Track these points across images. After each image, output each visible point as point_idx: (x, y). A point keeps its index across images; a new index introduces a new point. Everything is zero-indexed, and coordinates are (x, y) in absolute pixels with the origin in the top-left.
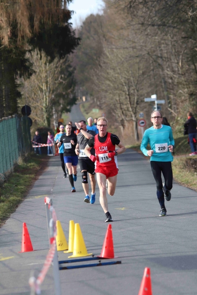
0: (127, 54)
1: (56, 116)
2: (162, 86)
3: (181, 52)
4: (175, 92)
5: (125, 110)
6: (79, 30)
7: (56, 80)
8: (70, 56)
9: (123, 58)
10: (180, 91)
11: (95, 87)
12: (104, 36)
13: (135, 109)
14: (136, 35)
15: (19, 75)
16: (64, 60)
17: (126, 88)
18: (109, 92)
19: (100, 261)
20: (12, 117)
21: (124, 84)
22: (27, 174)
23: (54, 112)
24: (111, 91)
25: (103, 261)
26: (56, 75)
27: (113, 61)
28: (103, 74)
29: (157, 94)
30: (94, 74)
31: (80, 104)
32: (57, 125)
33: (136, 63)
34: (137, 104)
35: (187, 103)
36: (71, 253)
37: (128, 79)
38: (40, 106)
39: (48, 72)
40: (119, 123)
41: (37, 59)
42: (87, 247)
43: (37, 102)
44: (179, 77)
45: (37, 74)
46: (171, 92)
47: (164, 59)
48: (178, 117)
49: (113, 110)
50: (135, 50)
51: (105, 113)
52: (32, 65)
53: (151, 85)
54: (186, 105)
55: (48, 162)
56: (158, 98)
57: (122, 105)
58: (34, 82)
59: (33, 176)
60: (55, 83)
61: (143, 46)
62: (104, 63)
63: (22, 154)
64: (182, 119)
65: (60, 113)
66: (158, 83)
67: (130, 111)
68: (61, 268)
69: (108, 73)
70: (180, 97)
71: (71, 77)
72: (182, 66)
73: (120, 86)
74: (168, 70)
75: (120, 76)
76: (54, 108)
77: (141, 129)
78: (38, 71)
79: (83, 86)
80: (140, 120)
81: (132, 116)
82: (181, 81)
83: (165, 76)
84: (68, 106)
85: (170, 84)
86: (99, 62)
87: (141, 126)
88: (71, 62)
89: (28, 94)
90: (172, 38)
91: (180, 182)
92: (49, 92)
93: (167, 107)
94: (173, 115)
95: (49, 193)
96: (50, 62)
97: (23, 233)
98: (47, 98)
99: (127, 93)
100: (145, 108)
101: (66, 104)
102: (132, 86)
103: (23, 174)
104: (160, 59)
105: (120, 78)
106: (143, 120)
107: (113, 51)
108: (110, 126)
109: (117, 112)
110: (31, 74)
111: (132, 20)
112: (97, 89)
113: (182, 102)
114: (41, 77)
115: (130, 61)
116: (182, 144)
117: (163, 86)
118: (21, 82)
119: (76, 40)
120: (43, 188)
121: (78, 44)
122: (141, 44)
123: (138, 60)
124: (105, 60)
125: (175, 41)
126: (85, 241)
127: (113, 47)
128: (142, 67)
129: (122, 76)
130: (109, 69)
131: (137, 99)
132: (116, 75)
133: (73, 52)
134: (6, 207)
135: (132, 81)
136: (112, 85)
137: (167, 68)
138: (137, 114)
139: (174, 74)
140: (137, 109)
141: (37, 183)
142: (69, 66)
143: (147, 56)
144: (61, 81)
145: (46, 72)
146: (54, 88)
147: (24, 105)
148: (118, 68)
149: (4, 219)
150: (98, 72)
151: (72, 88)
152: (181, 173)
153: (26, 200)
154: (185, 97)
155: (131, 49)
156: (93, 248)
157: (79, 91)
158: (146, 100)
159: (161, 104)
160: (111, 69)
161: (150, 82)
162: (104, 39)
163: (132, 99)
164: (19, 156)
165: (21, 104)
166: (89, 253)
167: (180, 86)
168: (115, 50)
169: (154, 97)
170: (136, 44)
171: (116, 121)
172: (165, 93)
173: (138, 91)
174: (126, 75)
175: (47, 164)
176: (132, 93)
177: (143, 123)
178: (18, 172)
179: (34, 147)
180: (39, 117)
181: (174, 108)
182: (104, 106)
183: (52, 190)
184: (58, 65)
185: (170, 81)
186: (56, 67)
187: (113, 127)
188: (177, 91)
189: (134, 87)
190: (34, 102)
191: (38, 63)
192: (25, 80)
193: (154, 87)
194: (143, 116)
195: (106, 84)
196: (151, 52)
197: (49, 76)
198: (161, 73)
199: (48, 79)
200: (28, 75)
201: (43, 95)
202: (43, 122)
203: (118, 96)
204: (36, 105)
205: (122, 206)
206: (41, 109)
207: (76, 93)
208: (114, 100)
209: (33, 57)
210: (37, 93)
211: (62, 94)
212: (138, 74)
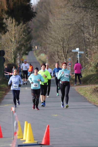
0: (63, 23)
1: (19, 57)
2: (83, 43)
3: (95, 24)
4: (90, 47)
5: (60, 56)
6: (35, 7)
7: (20, 36)
8: (30, 22)
9: (61, 25)
10: (93, 47)
11: (43, 41)
12: (50, 11)
13: (66, 56)
14: (69, 12)
16: (26, 25)
17: (61, 43)
18: (51, 45)
21: (60, 41)
22: (0, 91)
23: (18, 55)
25: (43, 146)
26: (21, 33)
27: (55, 27)
28: (48, 34)
29: (79, 47)
30: (43, 34)
31: (34, 50)
32: (20, 62)
33: (68, 28)
34: (68, 53)
35: (97, 54)
36: (25, 141)
37: (63, 38)
38: (10, 51)
39: (16, 31)
41: (10, 23)
42: (34, 137)
43: (9, 48)
44: (93, 39)
45: (10, 32)
46: (88, 47)
47: (85, 27)
48: (91, 62)
49: (53, 55)
50: (68, 21)
51: (48, 57)
52: (7, 26)
53: (76, 43)
54: (96, 55)
56: (80, 50)
57: (58, 53)
58: (7, 36)
59: (4, 92)
60: (20, 38)
61: (73, 19)
62: (50, 27)
64: (94, 63)
65: (21, 55)
66: (81, 41)
67: (63, 57)
69: (51, 34)
70: (93, 50)
71: (30, 35)
72: (95, 32)
73: (58, 42)
74: (87, 34)
75: (58, 36)
76: (18, 52)
77: (69, 68)
78: (10, 30)
79: (36, 40)
80: (69, 62)
81: (64, 60)
82: (94, 41)
83: (85, 38)
85: (87, 42)
86: (47, 26)
87: (69, 66)
88: (30, 26)
89: (4, 43)
91: (90, 101)
92: (16, 43)
93: (85, 56)
94: (88, 61)
95: (13, 103)
96: (18, 25)
98: (15, 46)
99: (62, 46)
100: (72, 55)
101: (25, 50)
102: (65, 42)
104: (82, 27)
105: (59, 37)
106: (71, 62)
107: (55, 20)
108: (51, 65)
109: (55, 57)
110: (6, 32)
111: (67, 4)
112: (44, 42)
113: (94, 53)
114: (12, 33)
115: (65, 27)
116: (92, 79)
117: (84, 43)
119: (34, 14)
121: (35, 16)
123: (69, 27)
124: (50, 26)
125: (92, 17)
126: (33, 133)
127: (55, 18)
128: (71, 31)
129: (59, 36)
130: (52, 31)
131: (68, 50)
132: (56, 35)
133: (31, 21)
135: (66, 39)
136: (53, 41)
137: (86, 33)
138: (67, 59)
139: (90, 37)
140: (67, 56)
141: (6, 96)
142: (29, 28)
143: (75, 25)
144: (24, 36)
145: (15, 31)
146: (19, 41)
147: (1, 50)
148: (57, 31)
150: (45, 32)
151: (30, 41)
152: (91, 96)
154: (96, 50)
155: (66, 20)
157: (34, 43)
158: (73, 51)
159: (81, 54)
160: (53, 31)
161: (76, 40)
162: (50, 13)
163: (65, 50)
166: (35, 141)
167: (93, 44)
168: (56, 20)
169: (77, 49)
170: (69, 18)
171: (54, 62)
172: (84, 47)
173: (68, 45)
174: (62, 35)
176: (65, 46)
177: (70, 64)
179: (5, 75)
180: (9, 57)
181: (89, 56)
182: (48, 53)
184: (22, 27)
185: (88, 40)
186: (21, 28)
188: (92, 47)
189: (66, 43)
190: (7, 48)
191: (10, 25)
192: (2, 35)
193: (78, 43)
194: (70, 60)
195: (50, 40)
196: (77, 23)
197: (17, 34)
198: (83, 35)
199: (16, 35)
200: (4, 32)
201: (12, 44)
202: (11, 60)
203: (56, 47)
204: (8, 50)
205: (56, 114)
206: (10, 52)
207: (32, 44)
208: (54, 49)
209: (8, 21)
210: (9, 43)
211: (24, 44)
212: (69, 35)
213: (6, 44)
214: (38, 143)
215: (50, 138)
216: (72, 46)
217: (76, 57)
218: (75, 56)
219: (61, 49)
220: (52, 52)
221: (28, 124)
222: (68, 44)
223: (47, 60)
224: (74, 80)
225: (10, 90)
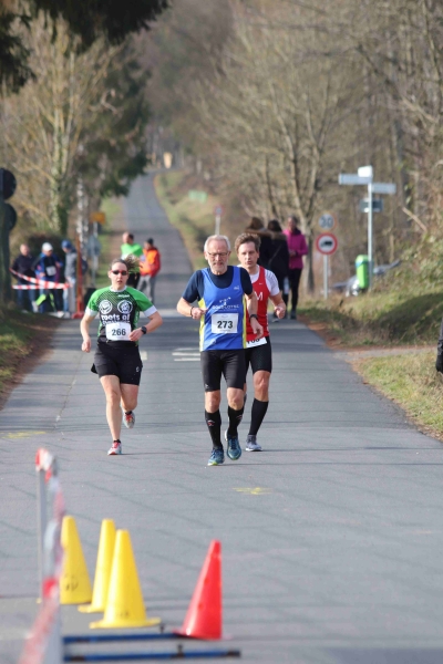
0: (300, 46)
1: (86, 204)
2: (390, 142)
4: (427, 164)
5: (280, 203)
7: (92, 103)
8: (138, 39)
9: (287, 55)
10: (441, 162)
11: (202, 131)
13: (308, 202)
17: (288, 142)
18: (241, 148)
19: (180, 647)
21: (284, 130)
23: (80, 193)
24: (245, 147)
26: (95, 90)
27: (257, 63)
28: (226, 95)
29: (373, 164)
30: (201, 95)
31: (154, 174)
32: (86, 229)
33: (323, 71)
34: (317, 187)
36: (99, 615)
37: (296, 117)
38: (43, 173)
39: (72, 79)
41: (45, 40)
42: (146, 599)
43: (35, 161)
45: (40, 81)
46: (413, 162)
47: (403, 67)
48: (429, 236)
49: (247, 199)
50: (322, 35)
51: (223, 206)
52: (29, 54)
53: (358, 141)
55: (51, 334)
56: (378, 177)
57: (273, 188)
58: (31, 102)
59: (7, 373)
60: (89, 111)
61: (347, 25)
62: (234, 64)
65: (97, 196)
66: (381, 133)
67: (295, 208)
68: (70, 659)
69: (241, 95)
70: (439, 179)
71: (138, 98)
73: (273, 134)
74: (411, 101)
75: (275, 105)
76: (80, 180)
77: (321, 262)
78: (45, 73)
79: (168, 123)
80: (322, 235)
83: (401, 117)
84: (120, 177)
85: (413, 138)
86: (219, 60)
87: (323, 253)
88: (140, 54)
89: (11, 136)
90: (432, 10)
91: (421, 422)
92: (71, 136)
93: (400, 204)
94: (417, 229)
95: (49, 426)
96: (81, 50)
98: (65, 152)
99: (292, 156)
100: (339, 200)
101: (116, 174)
102: (308, 138)
104: (390, 65)
105: (275, 111)
106: (332, 235)
107: (260, 32)
109: (257, 208)
110: (22, 82)
114: (51, 90)
115: (306, 66)
117: (395, 144)
120: (33, 409)
122: (342, 20)
123: (328, 64)
124: (236, 58)
125: (438, 19)
126: (142, 579)
127: (263, 21)
128: (337, 86)
129: (279, 107)
130: (246, 83)
131: (317, 174)
132: (265, 103)
133: (147, 28)
135: (309, 123)
136: (249, 128)
137: (410, 93)
138: (315, 217)
139: (428, 112)
140: (315, 204)
141: (16, 393)
142: (134, 65)
143: (354, 56)
144: (108, 106)
145: (67, 77)
146: (87, 126)
148: (270, 83)
150: (212, 88)
151: (137, 129)
152: (425, 398)
155: (313, 32)
156: (163, 603)
157: (156, 137)
158: (343, 179)
159: (383, 196)
160: (251, 83)
161: (357, 128)
163: (303, 174)
166: (150, 617)
168: (266, 31)
169: (365, 172)
170: (329, 20)
172: (399, 164)
173: (321, 151)
174: (293, 104)
175: (49, 341)
176: (303, 157)
177: (328, 243)
179: (16, 287)
180: (36, 204)
181: (421, 207)
182: (223, 186)
183: (58, 419)
184: (100, 61)
185: (415, 130)
186: (97, 67)
188: (433, 163)
189: (312, 140)
190: (27, 160)
191: (45, 49)
192: (4, 97)
193: (367, 144)
194: (329, 225)
195: (233, 126)
196: (368, 45)
197: (75, 92)
198: (391, 105)
199: (71, 100)
200: (15, 83)
201: (53, 143)
202: (47, 219)
203: (264, 162)
204: (30, 169)
205: (254, 484)
206: (43, 183)
207: (146, 142)
208: (254, 172)
209: (33, 30)
210: (37, 136)
211: (108, 142)
212: (327, 103)
213: (24, 142)
214: (162, 628)
215: (224, 602)
216: (340, 155)
217: (358, 208)
218: (354, 205)
219: (288, 170)
220: (241, 183)
221: (119, 534)
222: (321, 145)
223: (218, 220)
224: (348, 318)
225: (39, 361)
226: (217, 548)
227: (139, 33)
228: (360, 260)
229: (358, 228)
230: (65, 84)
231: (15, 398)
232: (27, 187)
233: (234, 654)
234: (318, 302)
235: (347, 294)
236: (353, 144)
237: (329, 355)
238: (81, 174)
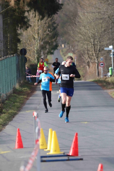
0: (94, 17)
1: (44, 57)
5: (90, 55)
7: (44, 32)
8: (55, 16)
9: (91, 19)
11: (71, 38)
12: (79, 4)
13: (97, 55)
14: (101, 4)
15: (20, 27)
16: (51, 18)
17: (92, 40)
18: (81, 42)
19: (68, 158)
20: (13, 56)
21: (91, 37)
22: (21, 95)
23: (42, 54)
24: (82, 42)
25: (70, 158)
26: (45, 29)
27: (84, 21)
28: (77, 29)
29: (113, 45)
30: (71, 30)
31: (60, 49)
33: (100, 23)
34: (99, 51)
36: (49, 151)
37: (94, 34)
38: (33, 49)
39: (40, 26)
40: (86, 64)
41: (33, 17)
42: (60, 148)
43: (31, 46)
45: (32, 27)
49: (82, 54)
50: (100, 14)
51: (77, 57)
52: (29, 21)
53: (109, 39)
55: (36, 87)
57: (88, 51)
58: (30, 32)
59: (25, 97)
60: (44, 34)
61: (105, 12)
62: (78, 22)
63: (19, 81)
65: (46, 55)
67: (94, 56)
68: (42, 161)
69: (80, 29)
71: (55, 31)
73: (88, 38)
75: (89, 32)
76: (42, 51)
77: (101, 69)
78: (33, 25)
79: (63, 37)
81: (95, 60)
84: (52, 50)
86: (75, 21)
87: (101, 67)
88: (56, 20)
89: (25, 41)
92: (40, 40)
95: (36, 109)
96: (42, 19)
97: (17, 136)
98: (38, 44)
99: (93, 44)
100: (105, 54)
101: (50, 49)
102: (97, 39)
103: (19, 95)
105: (89, 33)
107: (85, 14)
108: (80, 66)
109: (85, 56)
110: (28, 27)
112: (72, 39)
114: (34, 29)
115: (96, 22)
118: (21, 32)
119: (60, 6)
120: (32, 105)
121: (61, 8)
122: (104, 10)
123: (101, 21)
124: (79, 20)
126: (59, 143)
127: (85, 11)
128: (104, 27)
129: (90, 32)
130: (82, 26)
131: (99, 48)
132: (86, 31)
133: (57, 14)
134: (6, 117)
135: (97, 36)
136: (82, 37)
138: (99, 58)
140: (99, 55)
141: (28, 101)
143: (108, 19)
144: (48, 33)
145: (38, 26)
146: (43, 38)
147: (22, 48)
148: (87, 26)
149: (4, 125)
150: (73, 28)
151: (55, 38)
153: (20, 113)
155: (97, 13)
156: (64, 148)
157: (60, 40)
158: (106, 49)
160: (83, 26)
161: (109, 37)
162: (79, 6)
163: (96, 48)
164: (17, 82)
165: (20, 47)
166: (61, 151)
168: (86, 14)
169: (111, 47)
170: (101, 10)
171: (84, 62)
173: (100, 42)
174: (93, 31)
175: (36, 89)
176: (96, 44)
177: (102, 64)
178: (16, 94)
180: (32, 57)
182: (77, 51)
183: (38, 107)
184: (46, 22)
186: (46, 23)
187: (82, 66)
189: (98, 40)
190: (29, 46)
191: (33, 19)
192: (24, 31)
193: (111, 40)
194: (102, 60)
195: (79, 37)
196: (111, 16)
197: (40, 29)
199: (39, 31)
200: (26, 28)
201: (35, 42)
202: (34, 60)
203: (86, 45)
204: (30, 48)
205: (85, 121)
206: (33, 51)
207: (58, 41)
208: (84, 48)
209: (30, 15)
210: (31, 40)
211: (49, 42)
212: (101, 31)
213: (28, 42)
214: (64, 154)
215: (79, 148)
216: (105, 43)
217: (109, 56)
218: (108, 55)
219: (92, 47)
221: (53, 132)
222: (100, 41)
224: (107, 82)
225: (33, 94)
226: (77, 134)
227: (55, 15)
228: (110, 68)
229: (109, 61)
230: (38, 28)
231: (27, 103)
232: (29, 52)
233: (82, 159)
234: (100, 79)
235: (107, 77)
236: (108, 40)
237: (103, 91)
238: (42, 50)
